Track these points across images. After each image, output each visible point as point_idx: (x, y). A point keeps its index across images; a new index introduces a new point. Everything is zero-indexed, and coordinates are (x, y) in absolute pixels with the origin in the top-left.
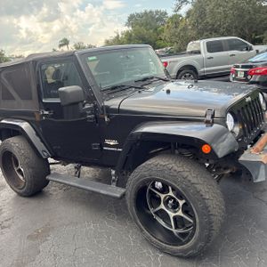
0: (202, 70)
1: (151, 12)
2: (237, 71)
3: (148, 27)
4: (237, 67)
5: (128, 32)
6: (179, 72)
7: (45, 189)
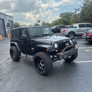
0: (77, 33)
1: (68, 13)
2: (84, 34)
3: (67, 17)
4: (84, 33)
5: (60, 19)
6: (69, 33)
7: (19, 60)
